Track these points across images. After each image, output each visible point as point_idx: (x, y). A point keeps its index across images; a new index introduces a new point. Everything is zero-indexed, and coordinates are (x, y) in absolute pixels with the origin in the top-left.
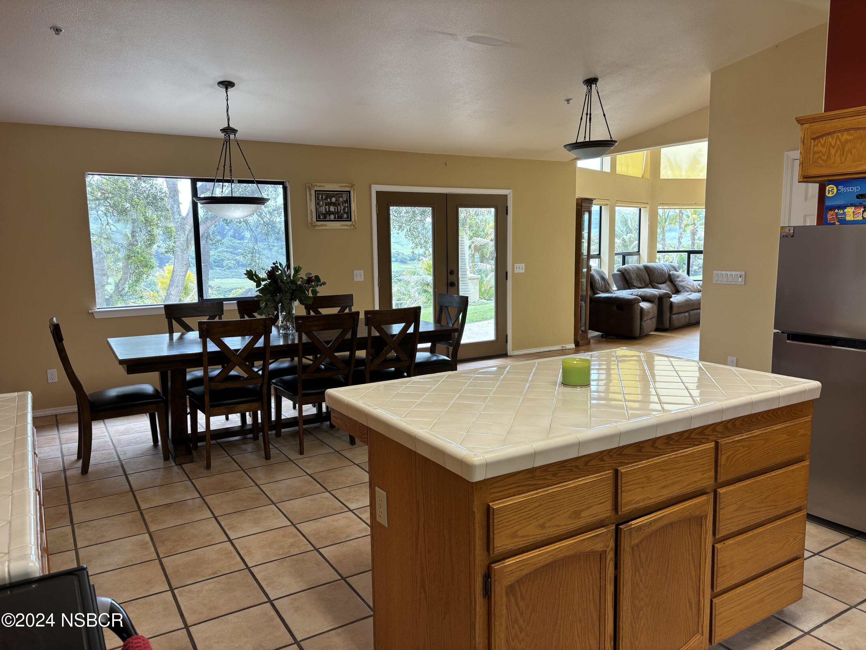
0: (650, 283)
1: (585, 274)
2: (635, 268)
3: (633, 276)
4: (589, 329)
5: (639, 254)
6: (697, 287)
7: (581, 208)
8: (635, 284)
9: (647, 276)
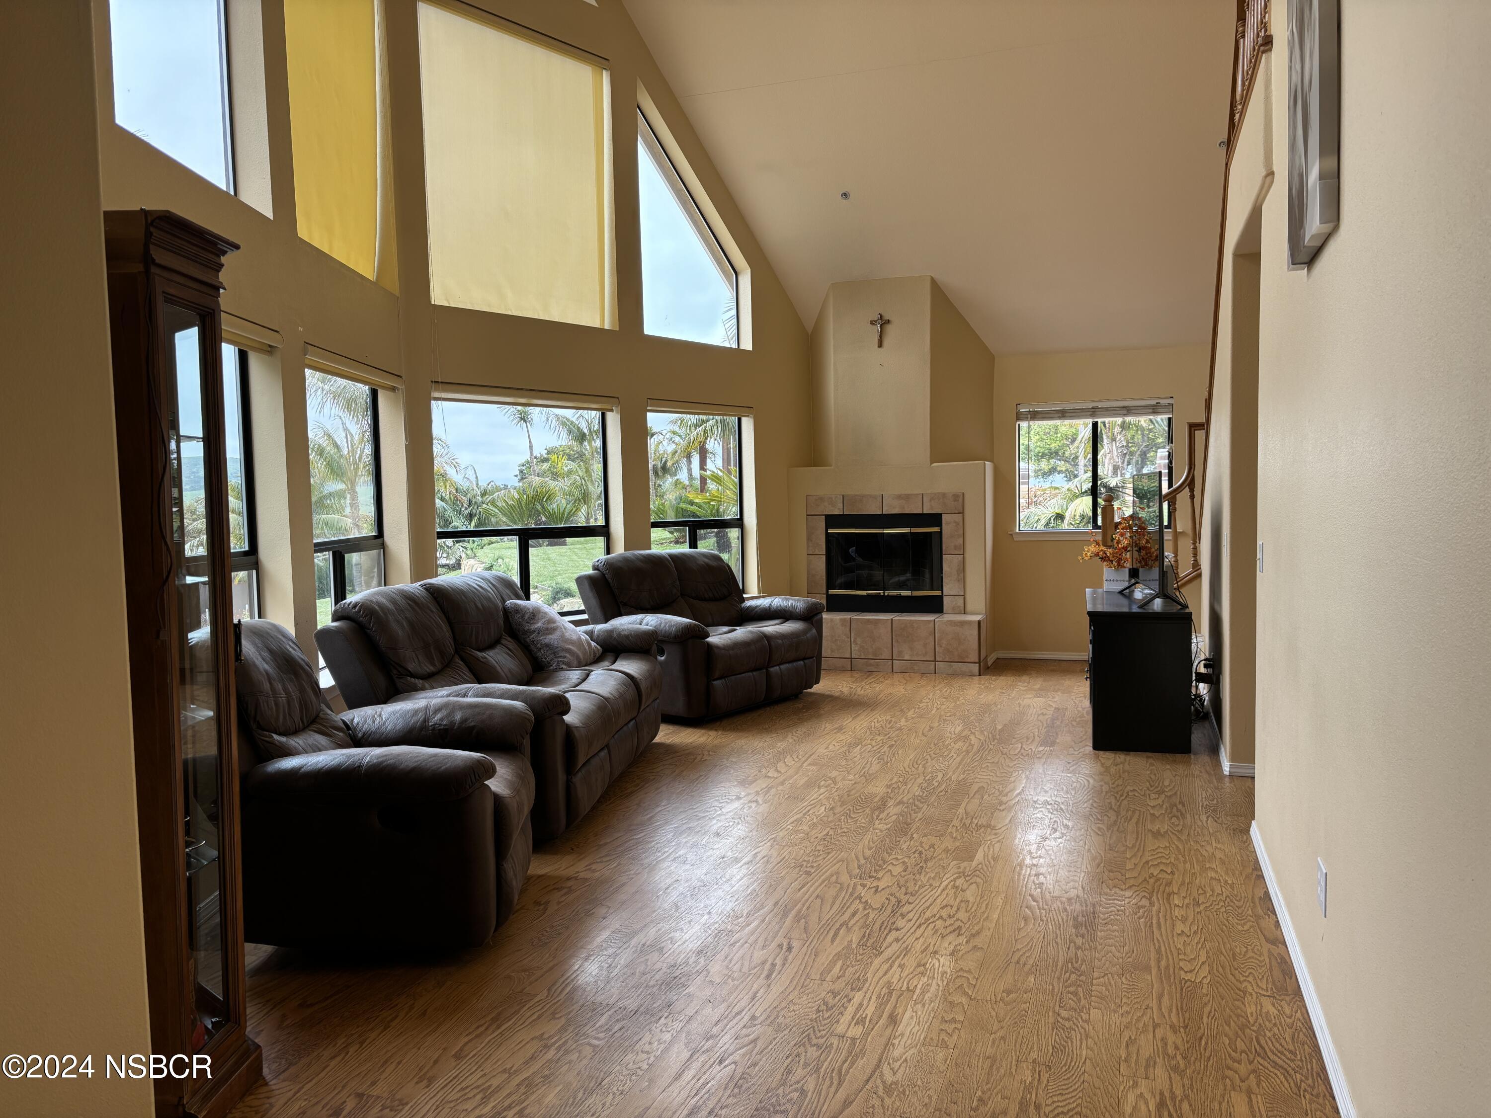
0: (457, 651)
1: (205, 660)
2: (399, 599)
3: (400, 632)
4: (248, 939)
5: (383, 546)
6: (589, 645)
7: (147, 271)
8: (412, 667)
9: (445, 627)
